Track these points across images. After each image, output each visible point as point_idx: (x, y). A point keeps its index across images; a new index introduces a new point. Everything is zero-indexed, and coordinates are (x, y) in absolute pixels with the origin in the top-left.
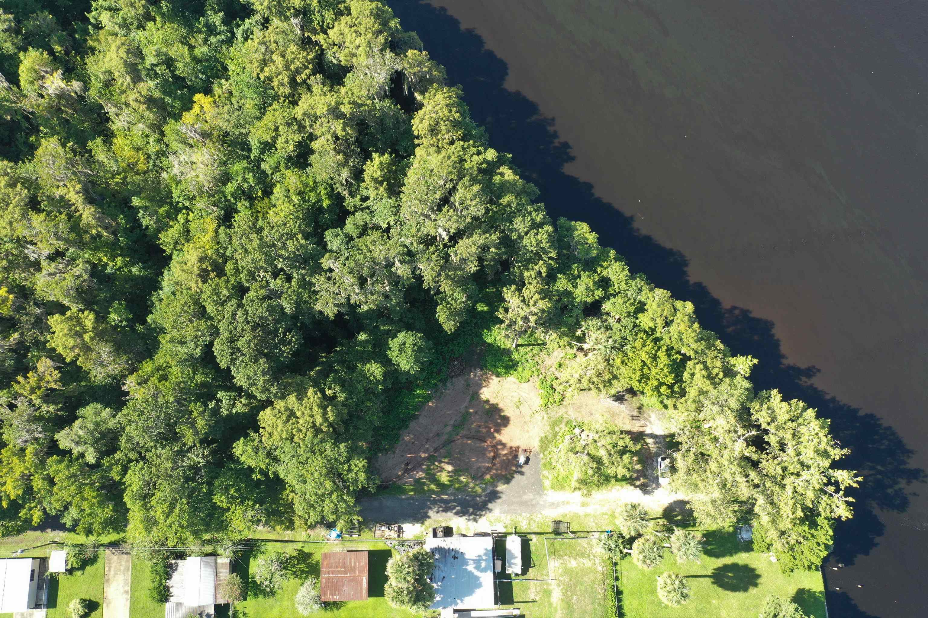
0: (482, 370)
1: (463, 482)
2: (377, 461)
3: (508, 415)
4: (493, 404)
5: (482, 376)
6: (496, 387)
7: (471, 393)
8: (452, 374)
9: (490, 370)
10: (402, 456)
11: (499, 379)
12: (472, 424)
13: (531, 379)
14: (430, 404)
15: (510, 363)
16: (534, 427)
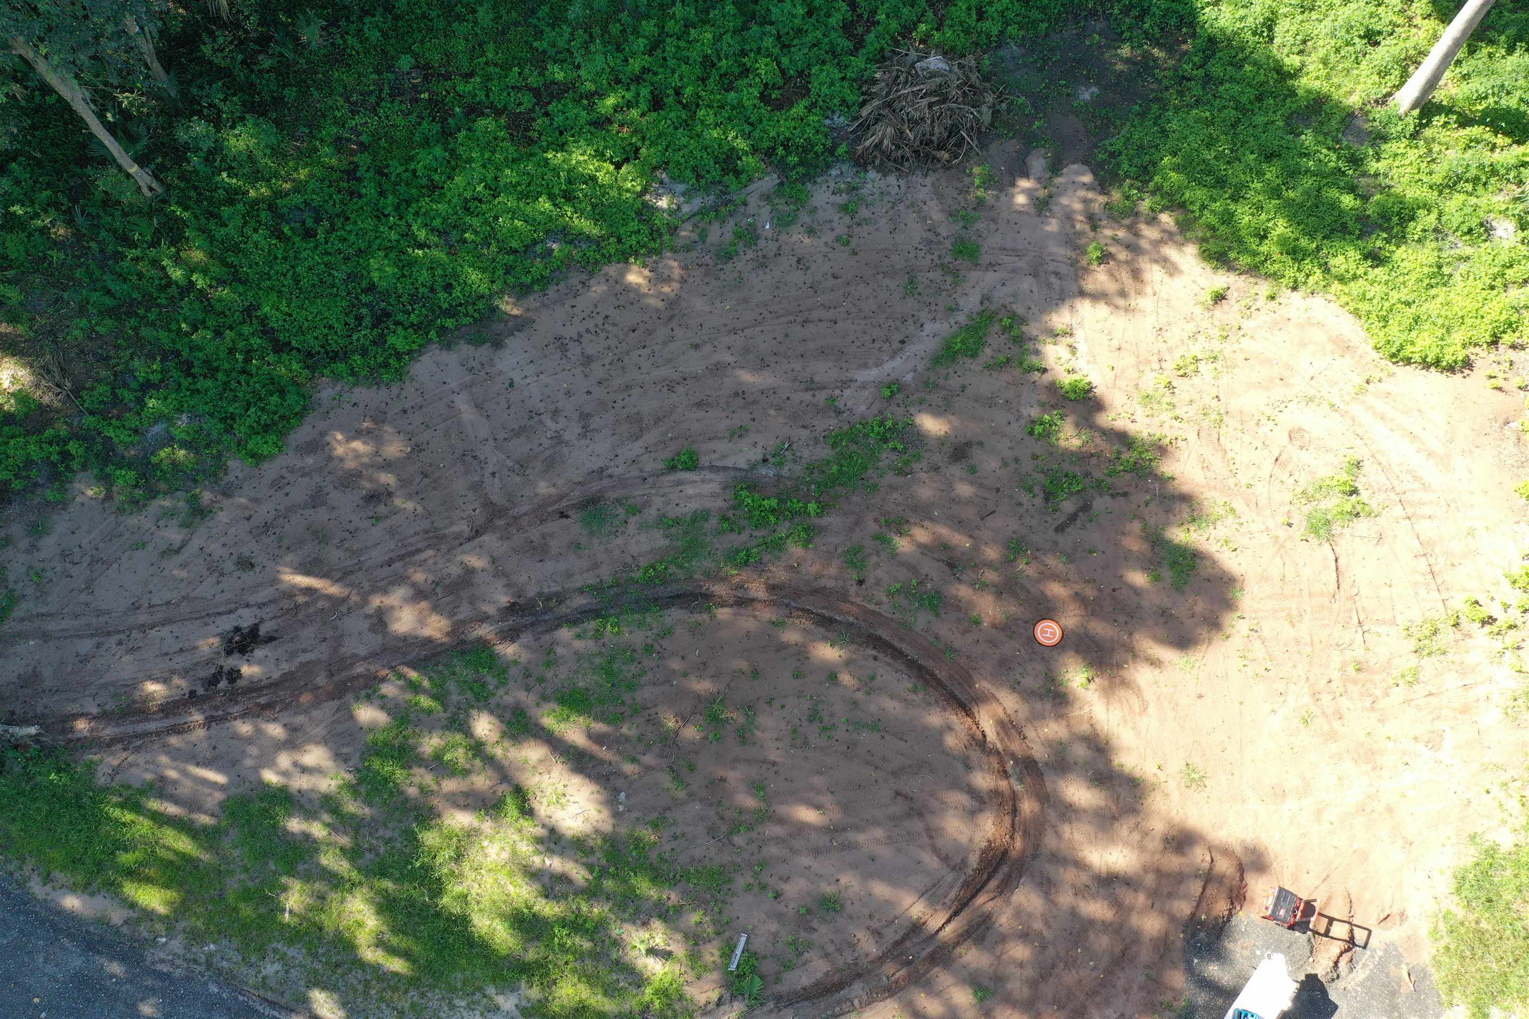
0: (1102, 185)
1: (638, 980)
2: (37, 530)
3: (1230, 562)
4: (1123, 439)
5: (1093, 221)
6: (1175, 335)
7: (971, 302)
8: (883, 133)
9: (1175, 203)
10: (246, 564)
11: (1222, 279)
12: (900, 525)
13: (1484, 359)
14: (635, 277)
15: (1348, 201)
16: (1434, 742)
